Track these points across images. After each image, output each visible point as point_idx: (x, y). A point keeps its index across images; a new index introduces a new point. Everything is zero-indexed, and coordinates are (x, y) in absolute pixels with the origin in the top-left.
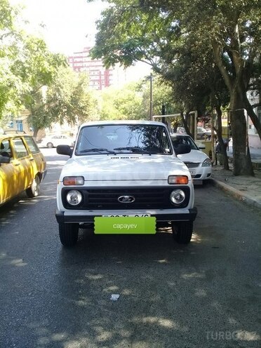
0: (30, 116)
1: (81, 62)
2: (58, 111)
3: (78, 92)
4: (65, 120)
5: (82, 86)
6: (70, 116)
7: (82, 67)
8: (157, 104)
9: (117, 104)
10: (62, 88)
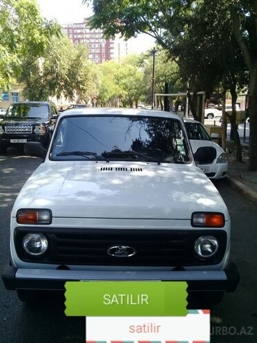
0: (26, 89)
1: (81, 33)
2: (55, 84)
3: (76, 64)
4: (62, 94)
5: (81, 58)
6: (68, 90)
7: (83, 39)
8: (158, 81)
9: (118, 79)
10: (59, 60)
